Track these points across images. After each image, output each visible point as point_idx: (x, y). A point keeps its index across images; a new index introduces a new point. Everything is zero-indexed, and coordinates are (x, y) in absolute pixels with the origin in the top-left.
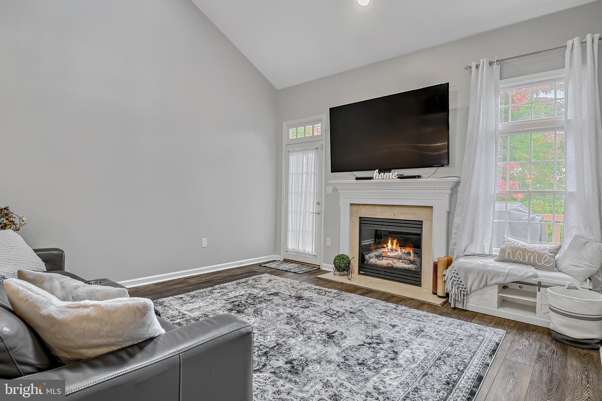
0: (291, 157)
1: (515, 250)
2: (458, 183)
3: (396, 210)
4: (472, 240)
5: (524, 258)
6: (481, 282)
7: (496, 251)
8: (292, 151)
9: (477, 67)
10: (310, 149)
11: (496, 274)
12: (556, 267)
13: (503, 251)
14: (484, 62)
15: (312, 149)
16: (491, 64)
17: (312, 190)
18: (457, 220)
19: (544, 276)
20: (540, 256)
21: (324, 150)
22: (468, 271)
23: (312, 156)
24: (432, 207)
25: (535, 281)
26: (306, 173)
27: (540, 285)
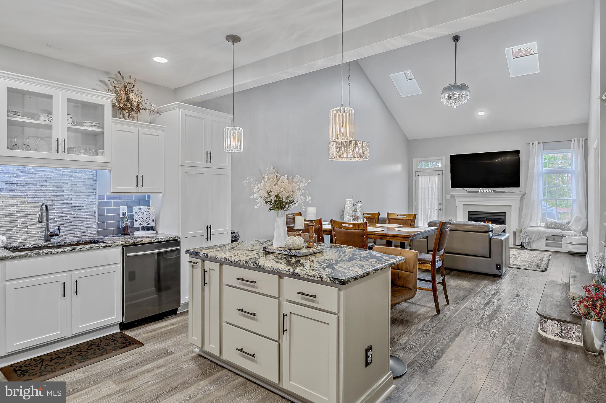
0: (420, 178)
1: (552, 223)
2: (524, 195)
3: (490, 207)
4: (531, 220)
5: (556, 226)
6: (538, 237)
7: (543, 225)
8: (421, 175)
9: (533, 144)
10: (434, 175)
11: (545, 233)
12: (569, 229)
13: (546, 224)
14: (536, 143)
15: (435, 175)
16: (539, 143)
17: (436, 197)
18: (524, 212)
19: (564, 232)
20: (563, 225)
21: (444, 176)
22: (532, 232)
23: (436, 179)
24: (511, 206)
25: (561, 234)
26: (431, 188)
27: (563, 236)
